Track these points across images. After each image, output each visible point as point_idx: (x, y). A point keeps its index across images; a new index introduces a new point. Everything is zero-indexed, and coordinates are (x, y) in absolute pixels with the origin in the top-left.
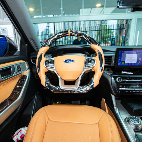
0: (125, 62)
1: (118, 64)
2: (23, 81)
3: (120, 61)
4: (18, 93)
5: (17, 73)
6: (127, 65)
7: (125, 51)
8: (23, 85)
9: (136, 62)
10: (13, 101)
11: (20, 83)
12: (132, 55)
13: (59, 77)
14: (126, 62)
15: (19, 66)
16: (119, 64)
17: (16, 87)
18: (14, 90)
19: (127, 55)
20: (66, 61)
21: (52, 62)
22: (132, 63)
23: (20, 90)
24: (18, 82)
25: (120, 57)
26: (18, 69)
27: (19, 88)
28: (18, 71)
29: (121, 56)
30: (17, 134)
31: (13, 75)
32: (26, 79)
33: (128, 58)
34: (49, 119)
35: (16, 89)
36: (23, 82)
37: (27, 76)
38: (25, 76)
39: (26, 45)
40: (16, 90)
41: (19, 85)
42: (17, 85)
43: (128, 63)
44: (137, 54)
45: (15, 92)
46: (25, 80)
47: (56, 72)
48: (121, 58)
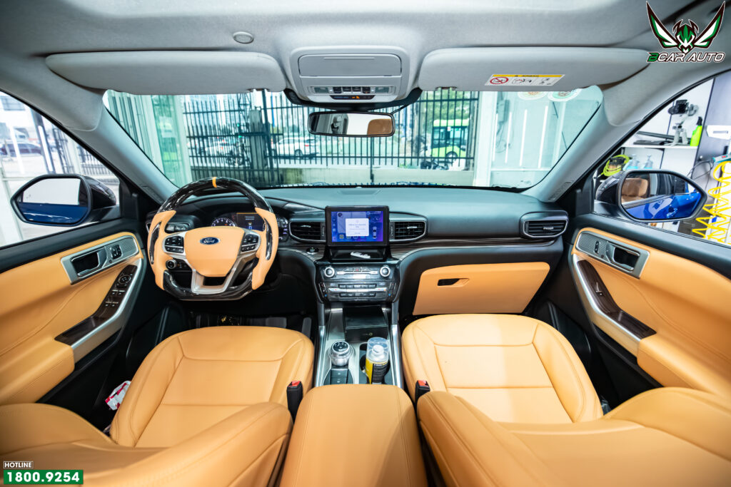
0: (345, 234)
1: (331, 239)
2: (128, 278)
3: (336, 232)
4: (115, 304)
5: (110, 262)
6: (351, 241)
7: (343, 213)
8: (126, 288)
9: (367, 234)
10: (104, 319)
11: (121, 284)
12: (357, 222)
13: (194, 270)
14: (347, 235)
15: (117, 247)
16: (334, 239)
17: (110, 292)
18: (106, 299)
19: (348, 221)
20: (203, 241)
21: (180, 242)
22: (359, 237)
23: (119, 298)
24: (116, 281)
25: (334, 225)
26: (114, 253)
27: (118, 295)
28: (114, 258)
29: (336, 222)
30: (117, 393)
31: (103, 268)
32: (134, 273)
33: (352, 227)
34: (184, 356)
35: (110, 295)
36: (127, 280)
37: (136, 267)
38: (134, 266)
39: (135, 195)
40: (110, 298)
41: (119, 288)
42: (113, 287)
43: (352, 237)
44: (368, 220)
45: (108, 302)
46: (132, 277)
47: (186, 261)
48: (336, 227)
